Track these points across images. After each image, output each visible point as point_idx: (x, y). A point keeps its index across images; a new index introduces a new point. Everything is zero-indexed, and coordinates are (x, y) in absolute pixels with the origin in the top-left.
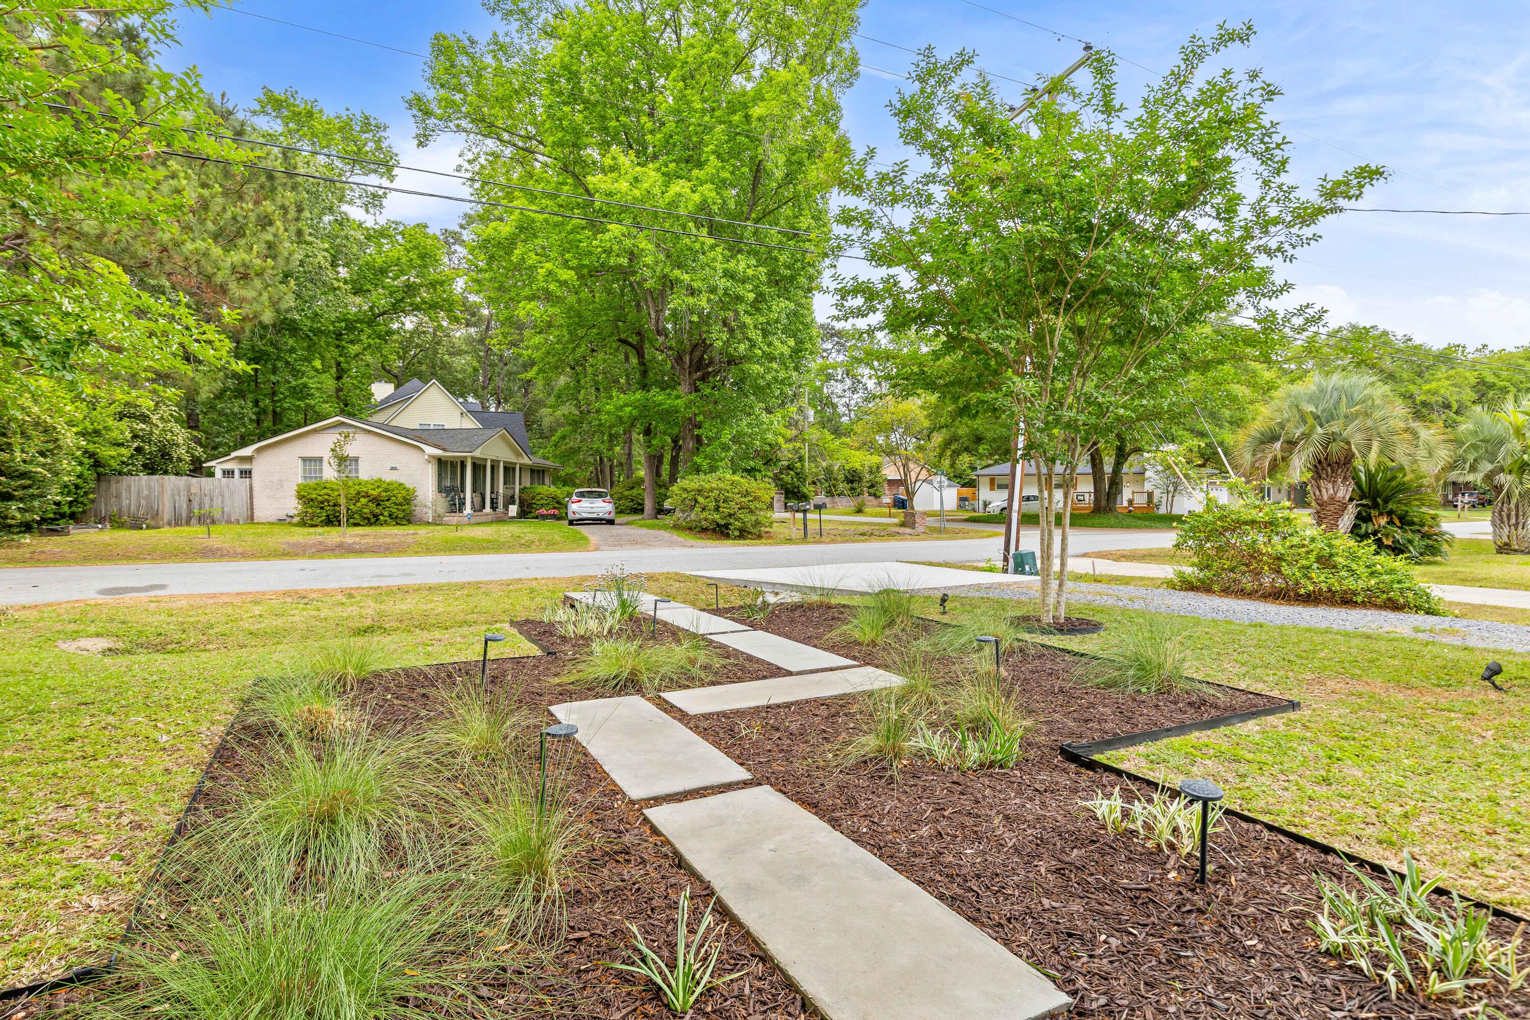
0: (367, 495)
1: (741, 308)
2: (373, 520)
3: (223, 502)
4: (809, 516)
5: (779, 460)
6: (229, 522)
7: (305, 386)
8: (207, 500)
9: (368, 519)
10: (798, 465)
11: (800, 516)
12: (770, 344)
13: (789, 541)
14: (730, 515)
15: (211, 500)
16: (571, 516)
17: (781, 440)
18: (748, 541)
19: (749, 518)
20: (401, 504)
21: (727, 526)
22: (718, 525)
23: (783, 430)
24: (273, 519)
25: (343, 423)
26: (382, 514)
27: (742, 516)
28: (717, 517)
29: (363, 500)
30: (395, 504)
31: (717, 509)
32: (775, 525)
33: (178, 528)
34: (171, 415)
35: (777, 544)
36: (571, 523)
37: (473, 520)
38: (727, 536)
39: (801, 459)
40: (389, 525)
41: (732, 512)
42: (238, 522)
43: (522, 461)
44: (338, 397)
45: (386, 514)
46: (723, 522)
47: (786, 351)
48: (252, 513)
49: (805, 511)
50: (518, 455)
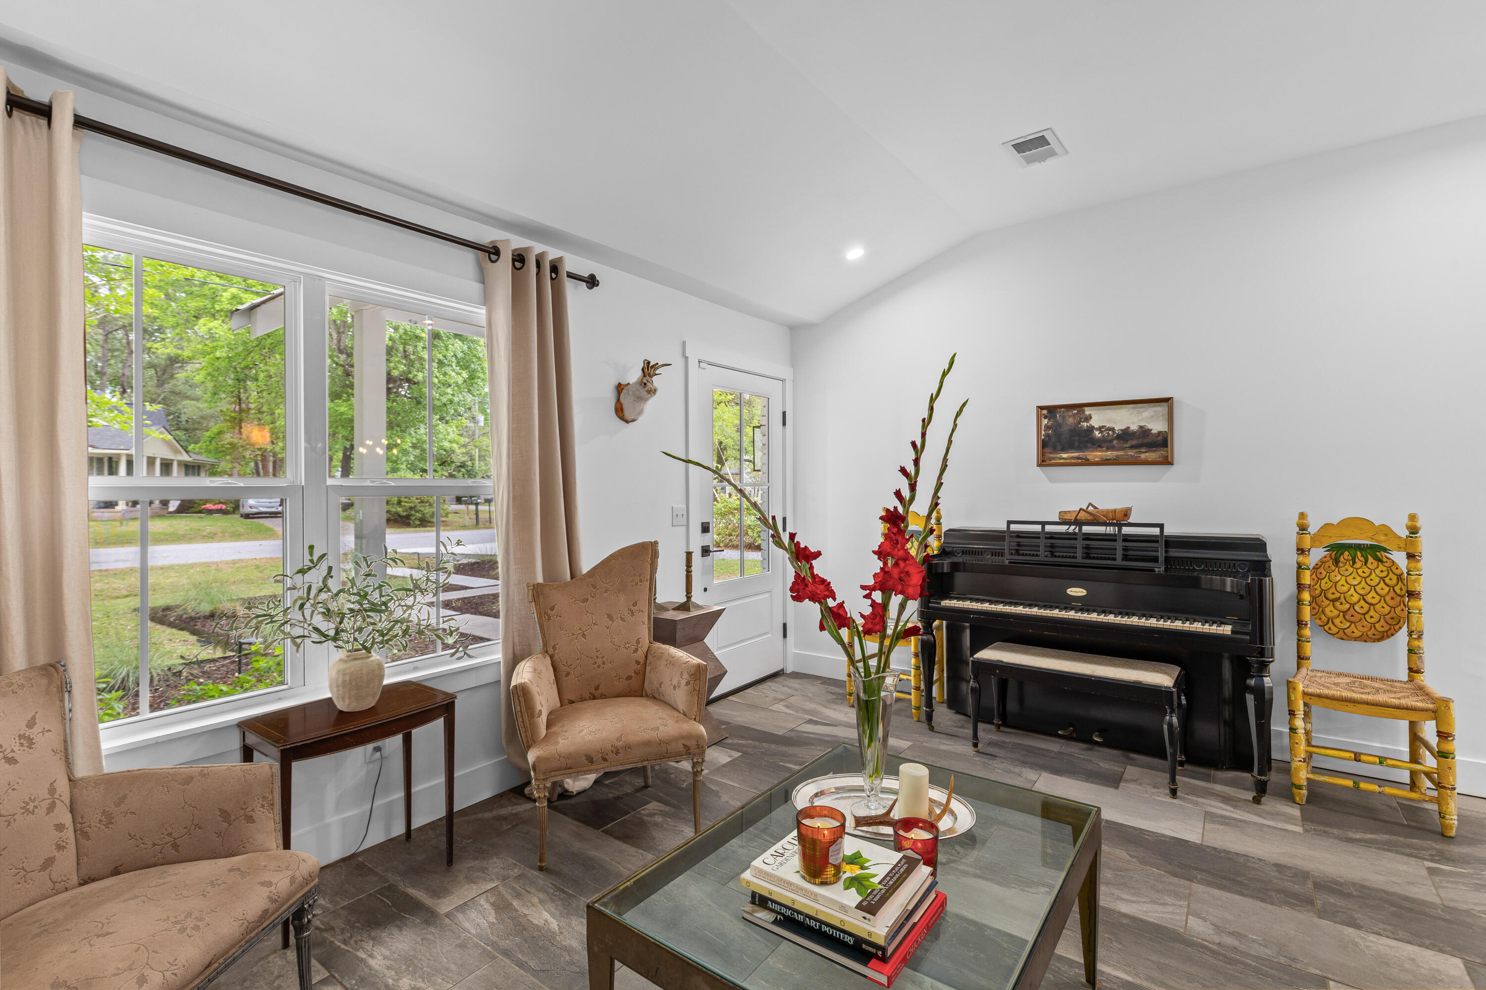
1: (420, 345)
4: (480, 508)
5: (453, 462)
10: (469, 463)
11: (472, 507)
12: (445, 374)
13: (464, 527)
14: (411, 508)
16: (247, 510)
17: (455, 446)
18: (428, 529)
19: (427, 510)
21: (408, 517)
22: (400, 516)
23: (457, 438)
27: (422, 509)
28: (400, 510)
31: (399, 502)
32: (450, 515)
35: (453, 530)
36: (247, 516)
37: (128, 515)
38: (408, 525)
39: (472, 459)
41: (412, 505)
43: (180, 458)
46: (405, 514)
47: (460, 380)
49: (477, 504)
50: (176, 452)
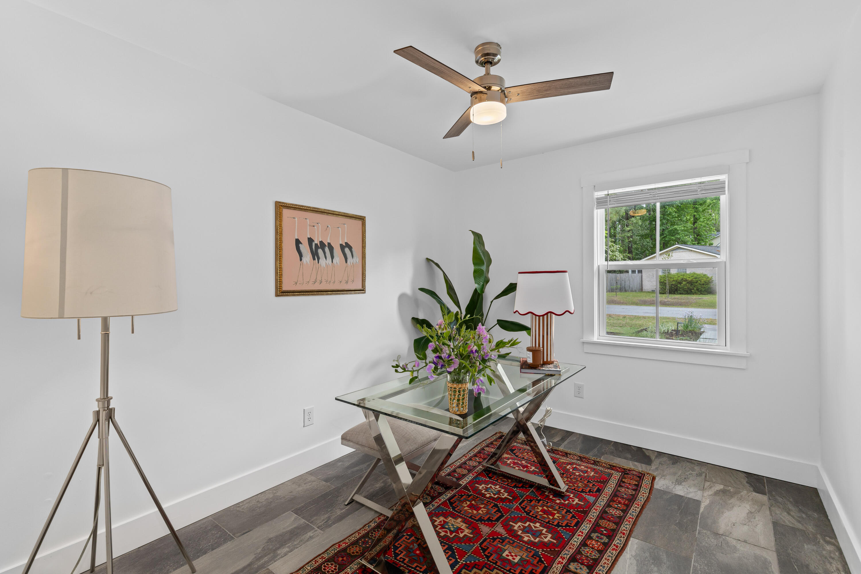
0: (686, 280)
2: (689, 292)
3: (629, 283)
6: (632, 291)
7: (676, 229)
8: (623, 282)
9: (687, 291)
15: (625, 282)
20: (703, 284)
24: (650, 290)
25: (679, 248)
26: (693, 289)
29: (684, 283)
30: (700, 284)
33: (612, 293)
34: (616, 249)
40: (697, 294)
42: (636, 291)
44: (694, 232)
45: (695, 289)
48: (642, 288)
